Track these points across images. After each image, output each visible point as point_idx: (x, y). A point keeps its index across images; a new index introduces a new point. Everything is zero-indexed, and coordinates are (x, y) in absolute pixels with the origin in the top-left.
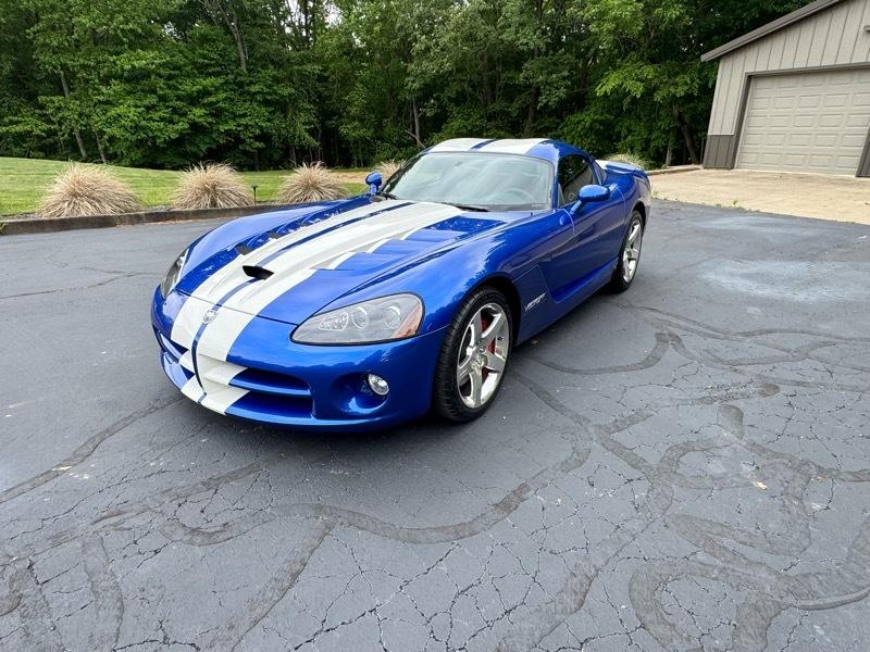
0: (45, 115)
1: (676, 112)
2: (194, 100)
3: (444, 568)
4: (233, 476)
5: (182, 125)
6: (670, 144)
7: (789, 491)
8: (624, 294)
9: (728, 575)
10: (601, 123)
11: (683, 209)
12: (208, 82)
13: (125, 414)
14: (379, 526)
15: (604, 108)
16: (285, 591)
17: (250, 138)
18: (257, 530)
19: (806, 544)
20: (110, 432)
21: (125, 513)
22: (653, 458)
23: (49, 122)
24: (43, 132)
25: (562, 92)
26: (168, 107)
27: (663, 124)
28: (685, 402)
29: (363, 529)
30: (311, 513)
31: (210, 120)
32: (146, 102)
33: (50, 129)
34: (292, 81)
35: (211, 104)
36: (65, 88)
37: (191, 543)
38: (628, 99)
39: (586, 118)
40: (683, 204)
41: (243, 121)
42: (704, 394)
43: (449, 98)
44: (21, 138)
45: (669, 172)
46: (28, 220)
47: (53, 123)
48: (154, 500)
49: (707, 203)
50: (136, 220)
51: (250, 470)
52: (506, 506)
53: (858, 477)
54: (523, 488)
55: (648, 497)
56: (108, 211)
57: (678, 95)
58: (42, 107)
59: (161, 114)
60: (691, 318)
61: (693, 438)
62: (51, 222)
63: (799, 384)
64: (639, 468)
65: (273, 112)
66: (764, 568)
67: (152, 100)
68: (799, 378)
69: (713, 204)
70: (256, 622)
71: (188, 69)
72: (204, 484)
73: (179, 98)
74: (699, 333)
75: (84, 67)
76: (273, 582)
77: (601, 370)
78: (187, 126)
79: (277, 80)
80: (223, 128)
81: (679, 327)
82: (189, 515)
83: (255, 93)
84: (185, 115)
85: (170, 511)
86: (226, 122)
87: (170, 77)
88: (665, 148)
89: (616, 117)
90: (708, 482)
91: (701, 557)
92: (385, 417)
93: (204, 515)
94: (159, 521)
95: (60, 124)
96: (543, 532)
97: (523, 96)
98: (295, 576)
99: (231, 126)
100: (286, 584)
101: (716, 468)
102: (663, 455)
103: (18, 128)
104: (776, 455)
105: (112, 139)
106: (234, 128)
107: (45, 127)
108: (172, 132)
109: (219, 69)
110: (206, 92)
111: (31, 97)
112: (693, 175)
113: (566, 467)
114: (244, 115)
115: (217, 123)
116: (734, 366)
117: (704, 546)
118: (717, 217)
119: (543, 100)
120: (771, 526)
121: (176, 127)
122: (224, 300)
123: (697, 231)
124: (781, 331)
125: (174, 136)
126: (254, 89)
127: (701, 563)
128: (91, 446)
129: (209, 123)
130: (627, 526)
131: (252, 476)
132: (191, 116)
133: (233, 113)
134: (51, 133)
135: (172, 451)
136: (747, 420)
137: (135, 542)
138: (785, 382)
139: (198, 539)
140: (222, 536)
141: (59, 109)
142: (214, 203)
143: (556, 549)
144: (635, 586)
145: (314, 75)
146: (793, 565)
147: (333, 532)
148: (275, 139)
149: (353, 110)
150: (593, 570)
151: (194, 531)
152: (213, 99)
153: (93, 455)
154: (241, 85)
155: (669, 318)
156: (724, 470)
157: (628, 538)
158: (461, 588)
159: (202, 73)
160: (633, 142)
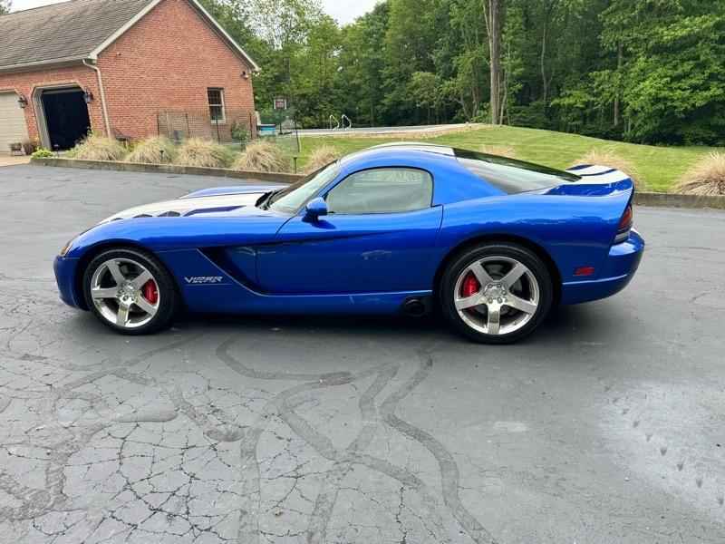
26: (704, 74)
32: (679, 71)
59: (693, 81)
67: (687, 67)
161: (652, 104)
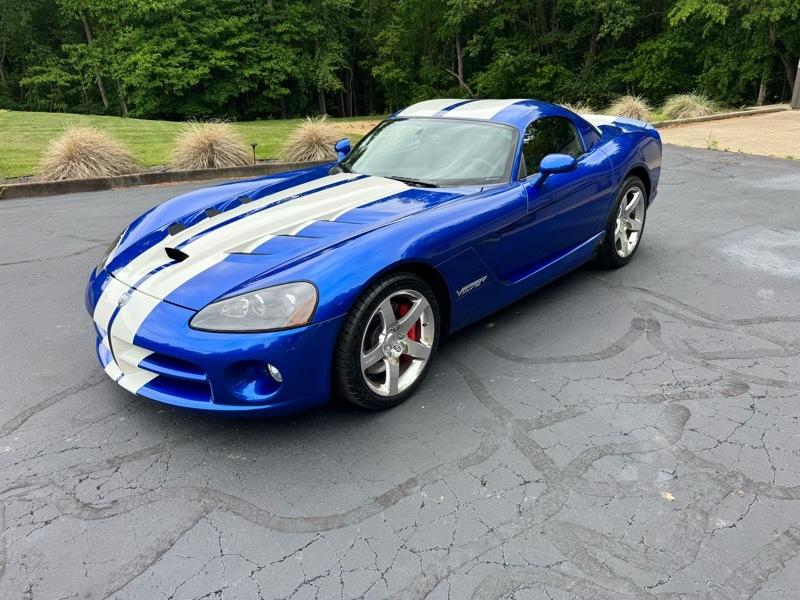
0: (68, 64)
1: (772, 36)
2: (216, 43)
3: (300, 557)
4: (138, 456)
5: (202, 70)
6: (765, 77)
7: (699, 505)
8: (619, 271)
9: (585, 587)
10: (680, 51)
11: (743, 163)
12: (231, 22)
13: (59, 389)
14: (254, 512)
15: (682, 34)
16: (146, 568)
17: (275, 83)
18: (142, 509)
19: (688, 562)
20: (40, 407)
21: (32, 485)
22: (562, 459)
23: (72, 71)
24: (68, 82)
25: (629, 20)
26: (187, 52)
27: (754, 53)
28: (629, 400)
29: (236, 514)
30: (195, 495)
31: (232, 63)
32: (164, 47)
33: (73, 80)
34: (322, 18)
35: (235, 47)
36: (88, 35)
37: (79, 517)
38: (710, 25)
39: (663, 46)
40: (745, 156)
41: (269, 65)
42: (658, 391)
43: (496, 30)
44: (45, 89)
45: (745, 115)
46: (29, 183)
47: (77, 73)
48: (60, 475)
49: (777, 155)
50: (130, 183)
51: (155, 450)
52: (385, 501)
53: (788, 494)
54: (412, 482)
55: (537, 500)
56: (104, 173)
57: (772, 20)
58: (66, 56)
59: (180, 59)
60: (684, 301)
61: (619, 440)
62: (48, 186)
63: (775, 383)
64: (542, 470)
65: (301, 54)
66: (626, 584)
67: (170, 43)
68: (780, 377)
69: (783, 155)
70: (111, 593)
71: (212, 9)
72: (108, 461)
73: (200, 41)
74: (685, 319)
75: (105, 11)
76: (138, 559)
77: (551, 359)
78: (207, 70)
79: (306, 17)
80: (247, 73)
81: (665, 311)
82: (86, 492)
83: (281, 34)
84: (206, 59)
85: (70, 487)
86: (251, 66)
87: (193, 19)
88: (759, 80)
89: (697, 45)
90: (611, 490)
91: (564, 567)
92: (275, 405)
93: (99, 492)
94: (59, 493)
95: (83, 72)
96: (412, 530)
97: (584, 24)
98: (159, 555)
99: (255, 71)
100: (149, 561)
101: (629, 474)
102: (575, 457)
103: (43, 78)
104: (705, 463)
105: (131, 89)
106: (259, 73)
107: (69, 77)
108: (193, 77)
109: (243, 7)
110: (227, 34)
111: (56, 45)
112: (776, 117)
113: (464, 463)
114: (270, 58)
115: (241, 67)
116: (707, 360)
117: (573, 557)
118: (780, 173)
119: (604, 29)
120: (658, 540)
121: (196, 72)
122: (140, 283)
123: (746, 193)
124: (787, 319)
125: (193, 82)
126: (280, 28)
127: (562, 574)
128: (20, 420)
129: (231, 67)
130: (502, 529)
131: (154, 456)
132: (213, 61)
133: (258, 56)
134: (74, 84)
135: (90, 429)
136: (691, 424)
137: (32, 513)
138: (759, 381)
139: (86, 514)
140: (107, 513)
141: (82, 56)
142: (211, 163)
143: (417, 549)
144: (481, 590)
145: (345, 10)
146: (661, 583)
147: (210, 515)
148: (302, 83)
149: (384, 50)
150: (445, 571)
151: (86, 505)
152: (235, 41)
153: (20, 429)
154: (267, 24)
155: (658, 301)
156: (636, 478)
157: (496, 542)
158: (308, 578)
159: (226, 13)
160: (717, 75)
161: (150, 81)
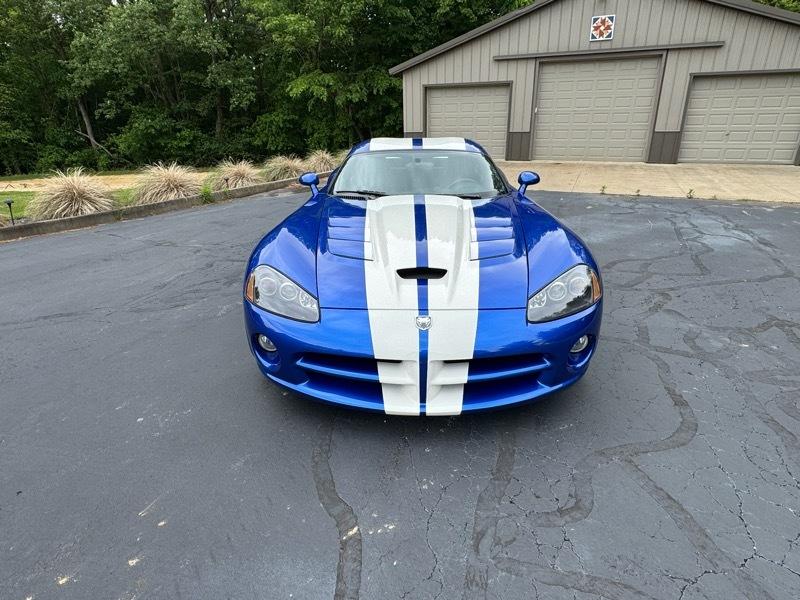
1: (350, 114)
4: (505, 464)
10: (289, 121)
25: (252, 96)
37: (576, 519)
38: (312, 102)
39: (278, 118)
43: (127, 96)
54: (669, 389)
55: (720, 370)
72: (496, 480)
76: (669, 509)
89: (300, 116)
94: (522, 521)
102: (687, 346)
119: (234, 101)
140: (586, 504)
150: (766, 415)
153: (356, 508)
157: (750, 394)
